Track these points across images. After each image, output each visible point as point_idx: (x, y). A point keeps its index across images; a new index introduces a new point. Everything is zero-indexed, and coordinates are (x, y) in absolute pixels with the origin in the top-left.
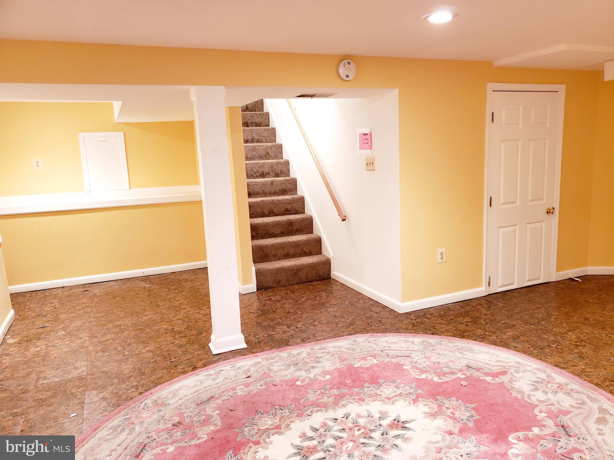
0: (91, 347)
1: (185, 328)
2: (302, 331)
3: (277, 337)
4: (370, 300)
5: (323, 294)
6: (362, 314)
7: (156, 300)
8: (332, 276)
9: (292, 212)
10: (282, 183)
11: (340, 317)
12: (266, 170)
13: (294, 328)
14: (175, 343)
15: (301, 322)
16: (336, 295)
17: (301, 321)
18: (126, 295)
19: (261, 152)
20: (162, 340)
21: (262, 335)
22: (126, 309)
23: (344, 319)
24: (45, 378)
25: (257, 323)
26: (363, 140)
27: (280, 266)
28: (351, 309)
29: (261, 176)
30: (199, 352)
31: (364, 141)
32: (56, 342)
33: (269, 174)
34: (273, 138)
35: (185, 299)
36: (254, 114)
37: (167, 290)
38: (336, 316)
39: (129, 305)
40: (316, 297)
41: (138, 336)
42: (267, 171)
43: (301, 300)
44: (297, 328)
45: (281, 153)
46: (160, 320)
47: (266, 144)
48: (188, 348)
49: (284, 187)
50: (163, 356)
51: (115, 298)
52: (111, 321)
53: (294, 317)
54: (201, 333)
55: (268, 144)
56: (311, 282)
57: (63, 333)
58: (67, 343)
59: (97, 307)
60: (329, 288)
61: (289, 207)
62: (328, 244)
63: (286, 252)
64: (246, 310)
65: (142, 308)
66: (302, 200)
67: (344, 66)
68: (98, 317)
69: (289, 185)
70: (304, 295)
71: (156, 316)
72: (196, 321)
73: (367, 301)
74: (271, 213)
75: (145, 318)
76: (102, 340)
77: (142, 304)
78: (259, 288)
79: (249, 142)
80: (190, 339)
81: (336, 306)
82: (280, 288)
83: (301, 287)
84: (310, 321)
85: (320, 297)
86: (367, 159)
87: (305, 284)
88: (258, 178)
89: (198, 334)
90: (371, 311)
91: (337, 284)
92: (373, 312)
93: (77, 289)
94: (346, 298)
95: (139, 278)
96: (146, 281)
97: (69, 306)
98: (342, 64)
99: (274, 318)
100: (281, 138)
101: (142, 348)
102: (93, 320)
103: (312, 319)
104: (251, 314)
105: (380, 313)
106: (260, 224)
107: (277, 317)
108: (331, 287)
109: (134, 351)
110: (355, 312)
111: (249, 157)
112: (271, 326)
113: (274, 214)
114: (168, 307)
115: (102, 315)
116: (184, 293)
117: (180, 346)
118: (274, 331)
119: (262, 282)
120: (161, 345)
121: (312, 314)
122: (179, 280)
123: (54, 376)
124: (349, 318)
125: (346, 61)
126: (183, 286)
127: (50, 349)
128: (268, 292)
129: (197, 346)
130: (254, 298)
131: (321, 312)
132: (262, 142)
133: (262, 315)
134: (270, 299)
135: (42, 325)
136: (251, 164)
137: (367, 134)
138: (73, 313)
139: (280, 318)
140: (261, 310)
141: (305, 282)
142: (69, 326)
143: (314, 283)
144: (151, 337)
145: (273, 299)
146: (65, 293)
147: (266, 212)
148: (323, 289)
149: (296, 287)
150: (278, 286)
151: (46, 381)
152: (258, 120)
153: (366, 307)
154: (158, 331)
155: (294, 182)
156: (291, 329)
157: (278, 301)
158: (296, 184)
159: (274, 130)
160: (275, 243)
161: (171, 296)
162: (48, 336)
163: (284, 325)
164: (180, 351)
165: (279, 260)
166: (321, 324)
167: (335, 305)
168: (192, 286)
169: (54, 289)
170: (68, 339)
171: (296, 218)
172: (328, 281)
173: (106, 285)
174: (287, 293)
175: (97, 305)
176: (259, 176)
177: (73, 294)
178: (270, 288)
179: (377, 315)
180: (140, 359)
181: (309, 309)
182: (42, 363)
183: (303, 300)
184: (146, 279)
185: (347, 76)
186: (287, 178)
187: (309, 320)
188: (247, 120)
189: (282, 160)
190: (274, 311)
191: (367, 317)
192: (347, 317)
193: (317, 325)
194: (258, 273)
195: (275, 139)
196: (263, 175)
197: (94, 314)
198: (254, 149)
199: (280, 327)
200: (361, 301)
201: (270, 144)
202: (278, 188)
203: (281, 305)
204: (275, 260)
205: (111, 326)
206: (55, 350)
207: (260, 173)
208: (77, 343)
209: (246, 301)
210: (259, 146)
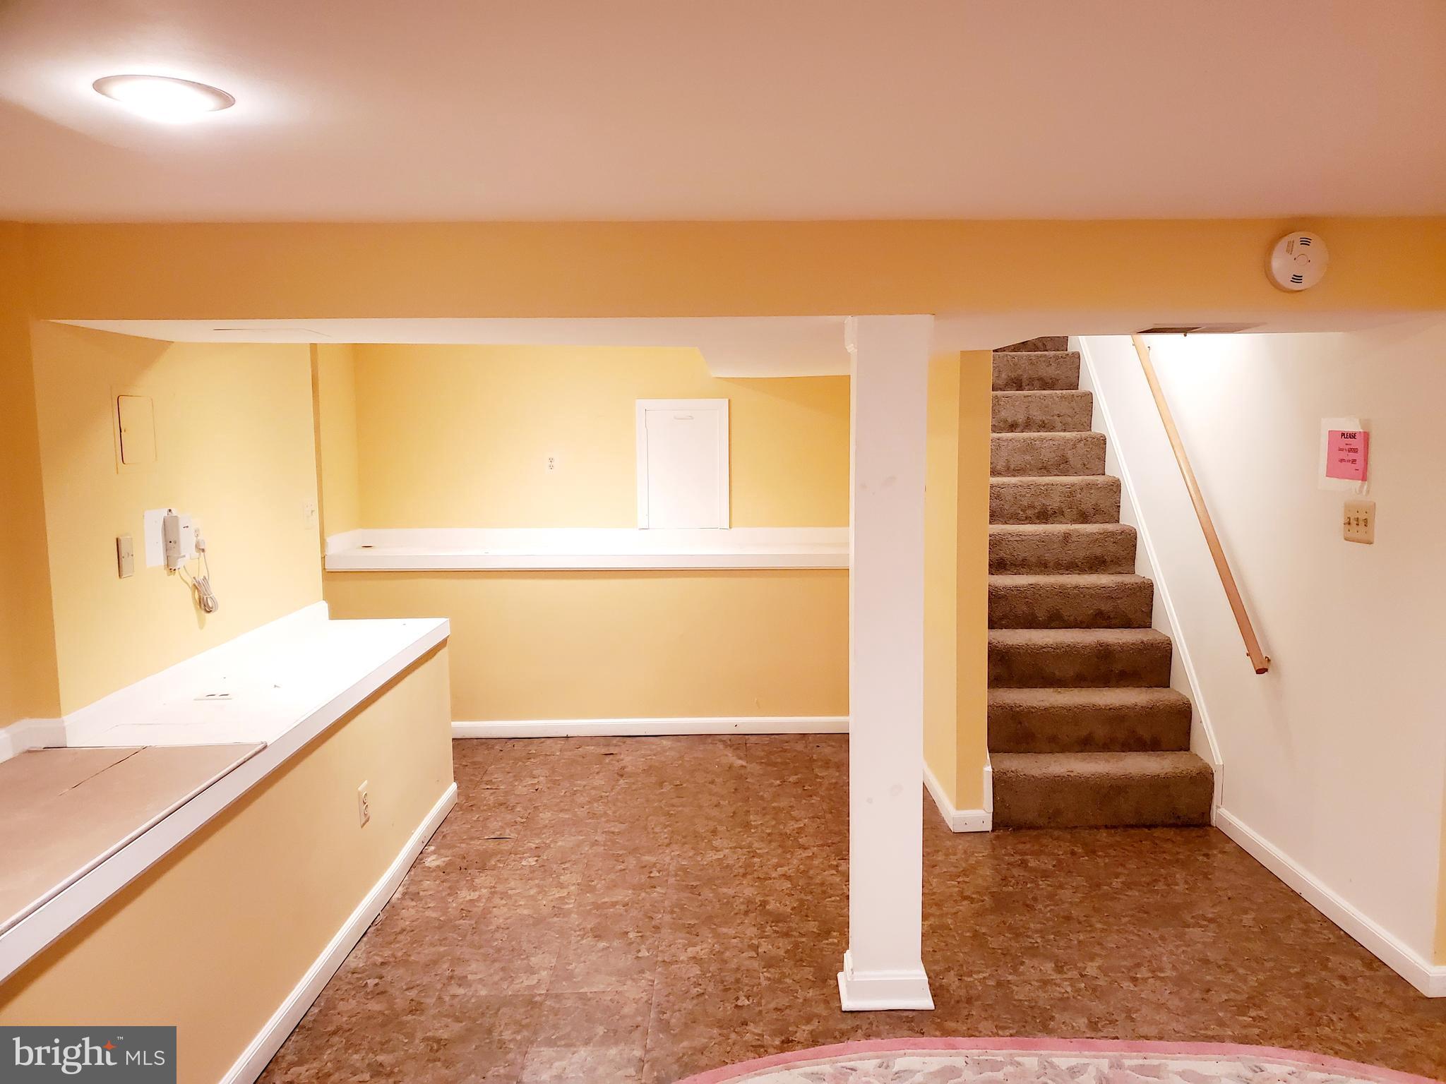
0: (576, 916)
1: (793, 909)
2: (1094, 990)
3: (1021, 993)
4: (1325, 925)
5: (1178, 876)
6: (1292, 971)
7: (746, 808)
8: (1214, 820)
9: (1114, 622)
10: (1095, 540)
11: (1219, 967)
12: (1054, 502)
13: (1074, 974)
14: (760, 950)
15: (1098, 959)
16: (1219, 884)
17: (1099, 955)
18: (687, 781)
19: (1047, 455)
20: (732, 932)
21: (981, 976)
22: (677, 822)
23: (1231, 976)
24: (463, 981)
25: (976, 935)
26: (1341, 450)
27: (1062, 770)
28: (1257, 947)
29: (1038, 518)
30: (811, 993)
31: (1344, 455)
32: (512, 884)
33: (1062, 513)
34: (1083, 420)
35: (813, 817)
36: (1037, 357)
37: (778, 782)
38: (1206, 961)
39: (687, 810)
40: (1156, 881)
41: (682, 909)
42: (1056, 505)
43: (1110, 885)
44: (1082, 976)
45: (1102, 459)
46: (742, 871)
47: (1062, 434)
48: (787, 971)
49: (1098, 551)
50: (722, 982)
51: (661, 784)
52: (635, 851)
53: (1081, 937)
54: (828, 933)
55: (1067, 435)
56: (1149, 827)
57: (532, 861)
58: (532, 892)
59: (619, 804)
60: (1200, 858)
61: (1106, 607)
62: (1210, 727)
63: (1084, 733)
64: (954, 886)
65: (712, 824)
66: (1146, 591)
67: (1290, 250)
68: (613, 833)
69: (1112, 548)
70: (1120, 870)
71: (735, 857)
72: (824, 892)
73: (1316, 927)
74: (1055, 621)
75: (712, 856)
76: (603, 900)
77: (715, 812)
78: (1001, 821)
79: (1019, 429)
80: (796, 945)
81: (1212, 926)
82: (1056, 833)
83: (1118, 839)
84: (1124, 963)
85: (1168, 885)
86: (1348, 507)
87: (1132, 831)
88: (1032, 523)
89: (819, 934)
90: (1325, 968)
91: (1228, 848)
92: (1332, 970)
93: (593, 748)
94: (1246, 904)
95: (725, 738)
96: (737, 749)
97: (564, 791)
98: (1283, 244)
99: (1023, 927)
100: (1106, 420)
101: (680, 946)
102: (600, 838)
103: (1132, 956)
104: (965, 903)
105: (1355, 979)
106: (1019, 647)
107: (1032, 925)
108: (1207, 855)
109: (662, 951)
110: (1271, 960)
111: (1012, 467)
112: (1011, 955)
113: (1064, 621)
114: (769, 834)
115: (623, 827)
116: (815, 800)
117: (770, 963)
118: (1015, 971)
119: (1008, 808)
120: (727, 949)
121: (1135, 938)
122: (812, 760)
123: (481, 980)
124: (1250, 978)
125: (1296, 237)
126: (817, 776)
127: (497, 901)
128: (1023, 839)
129: (808, 973)
130: (982, 852)
131: (1162, 938)
132: (1052, 429)
133: (992, 911)
134: (1024, 864)
135: (498, 833)
136: (1015, 486)
137: (1353, 436)
138: (566, 810)
139: (1041, 931)
140: (992, 894)
141: (1132, 826)
142: (549, 846)
143: (1157, 833)
144: (709, 919)
145: (1033, 863)
146: (568, 754)
147: (1041, 615)
148: (1181, 857)
149: (1103, 836)
150: (1052, 825)
151: (461, 991)
152: (1049, 372)
153: (1311, 947)
154: (728, 903)
155: (1129, 541)
156: (1065, 976)
157: (1045, 875)
158: (1135, 546)
159: (1088, 399)
160: (1055, 704)
161: (783, 803)
162: (502, 865)
163: (1047, 957)
164: (764, 977)
165: (1062, 751)
166: (1155, 977)
167: (1211, 921)
168: (836, 783)
169: (549, 741)
170: (537, 882)
171: (1124, 641)
172: (1201, 832)
173: (654, 747)
174: (1073, 853)
175: (620, 797)
176: (1034, 518)
177: (581, 759)
178: (1029, 828)
179: (1344, 986)
180: (669, 980)
181: (1126, 919)
182: (469, 937)
183: (1117, 883)
184: (739, 742)
185: (1297, 279)
186: (1110, 527)
187: (1124, 958)
188: (1020, 372)
189: (1100, 479)
190: (1027, 906)
191: (1307, 986)
192: (1241, 971)
193: (1145, 980)
194: (1001, 783)
195: (1089, 422)
196: (1044, 516)
197: (607, 822)
198: (1029, 447)
199: (1035, 962)
200: (1296, 924)
201: (1074, 434)
202: (1081, 554)
203: (1050, 888)
204: (1051, 752)
205: (632, 862)
206: (504, 906)
207: (1036, 511)
208: (551, 898)
209: (960, 855)
210: (1042, 440)
